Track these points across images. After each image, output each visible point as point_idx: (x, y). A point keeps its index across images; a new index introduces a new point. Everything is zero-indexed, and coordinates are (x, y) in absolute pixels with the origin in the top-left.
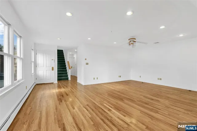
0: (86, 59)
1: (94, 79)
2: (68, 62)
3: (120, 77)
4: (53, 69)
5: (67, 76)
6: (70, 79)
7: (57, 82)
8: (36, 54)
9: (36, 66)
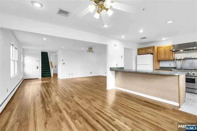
0: (63, 60)
1: (69, 74)
2: (51, 62)
3: (91, 73)
4: (37, 68)
5: (50, 73)
6: (52, 75)
7: (41, 78)
8: (24, 56)
9: (24, 66)
